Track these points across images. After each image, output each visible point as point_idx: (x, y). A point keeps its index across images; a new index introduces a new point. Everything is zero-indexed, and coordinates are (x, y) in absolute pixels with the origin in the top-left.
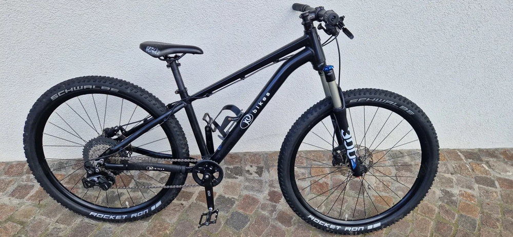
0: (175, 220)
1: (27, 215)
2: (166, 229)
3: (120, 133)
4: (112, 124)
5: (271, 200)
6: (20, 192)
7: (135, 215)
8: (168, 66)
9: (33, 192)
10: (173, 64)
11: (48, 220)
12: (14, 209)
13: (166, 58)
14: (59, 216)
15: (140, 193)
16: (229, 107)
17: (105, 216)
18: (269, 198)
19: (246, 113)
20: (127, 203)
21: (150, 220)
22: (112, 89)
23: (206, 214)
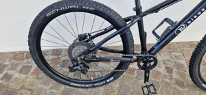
0: (118, 86)
1: (32, 84)
2: (114, 91)
3: (88, 37)
4: (86, 31)
6: (25, 70)
7: (97, 84)
9: (32, 70)
11: (45, 87)
12: (24, 81)
14: (51, 84)
17: (79, 85)
18: (166, 71)
20: (92, 78)
22: (90, 8)
23: (146, 87)
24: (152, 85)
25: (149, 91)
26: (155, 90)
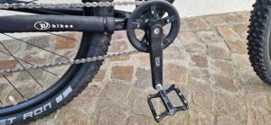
0: (93, 109)
5: (198, 65)
7: (30, 114)
15: (32, 80)
18: (194, 63)
20: (11, 98)
21: (56, 116)
23: (158, 95)
24: (172, 88)
25: (168, 106)
26: (182, 98)
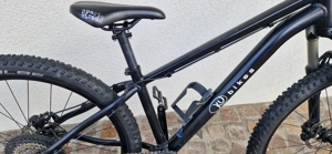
3: (52, 120)
4: (38, 111)
8: (114, 38)
10: (122, 37)
13: (111, 26)
16: (193, 85)
19: (216, 94)
22: (34, 74)
